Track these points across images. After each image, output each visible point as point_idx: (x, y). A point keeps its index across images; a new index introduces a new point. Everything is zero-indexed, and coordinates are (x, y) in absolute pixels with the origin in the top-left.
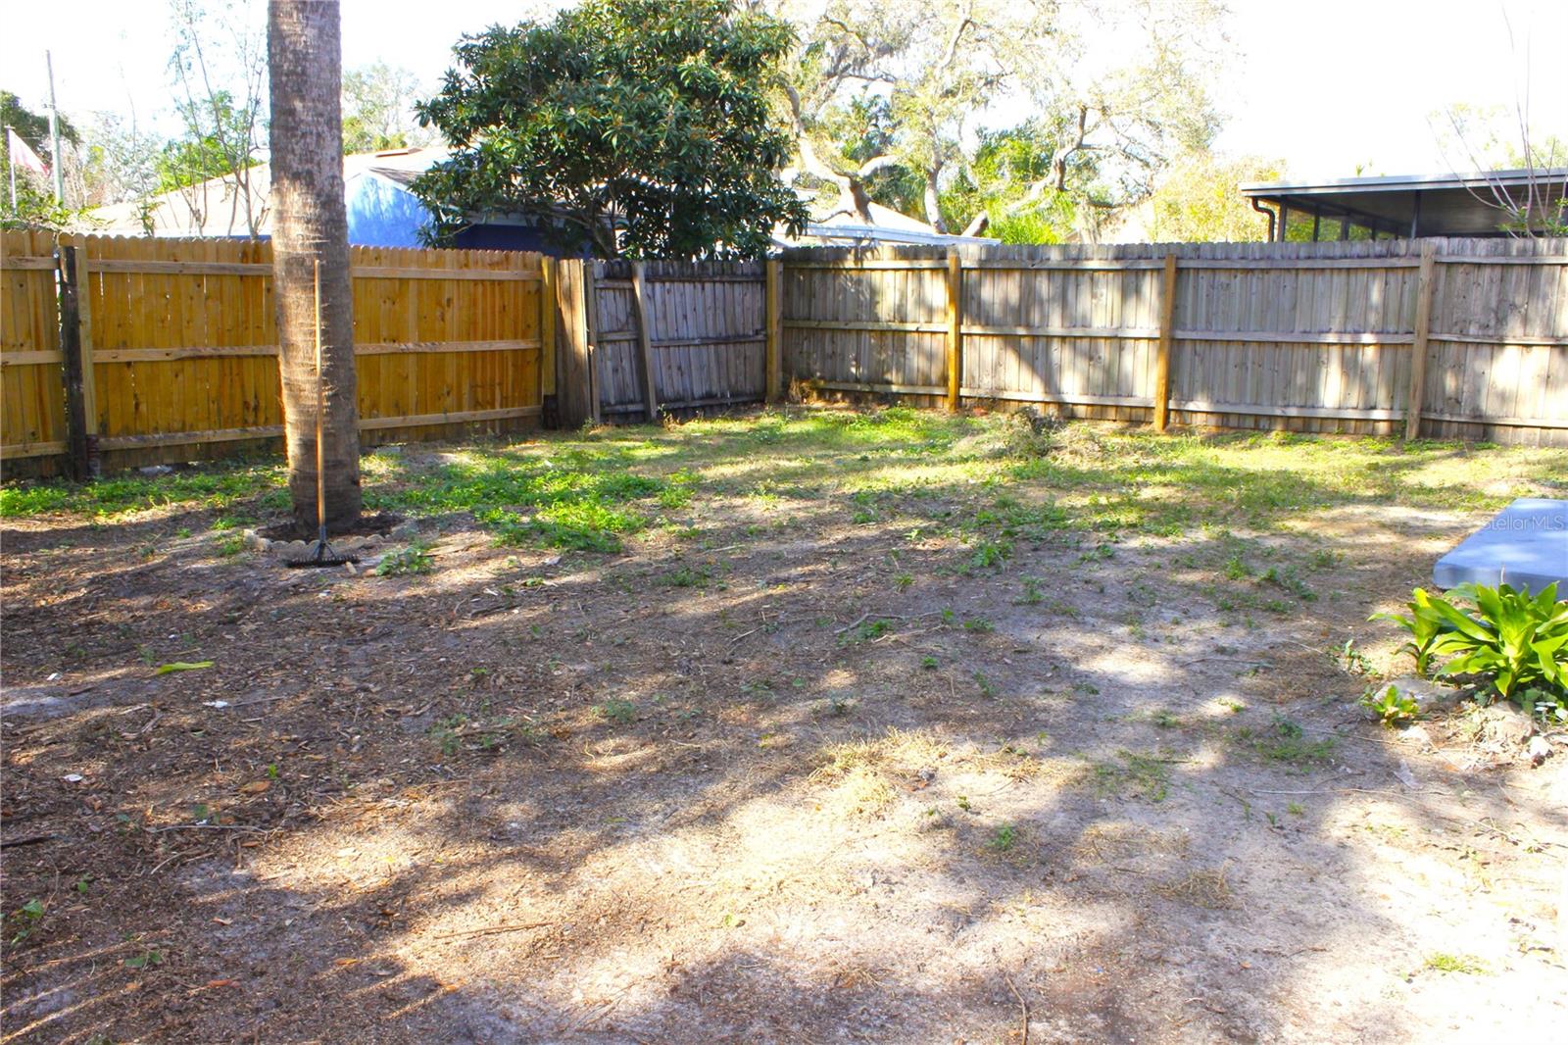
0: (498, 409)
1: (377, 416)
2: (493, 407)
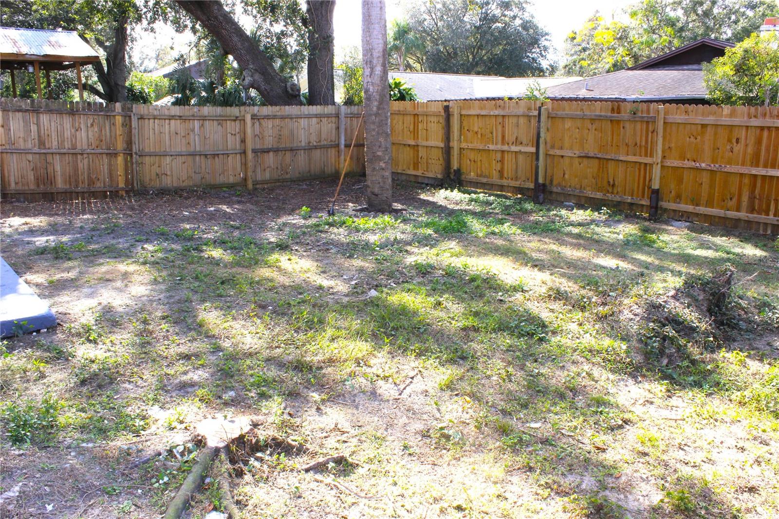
0: (771, 216)
1: (679, 203)
2: (768, 215)
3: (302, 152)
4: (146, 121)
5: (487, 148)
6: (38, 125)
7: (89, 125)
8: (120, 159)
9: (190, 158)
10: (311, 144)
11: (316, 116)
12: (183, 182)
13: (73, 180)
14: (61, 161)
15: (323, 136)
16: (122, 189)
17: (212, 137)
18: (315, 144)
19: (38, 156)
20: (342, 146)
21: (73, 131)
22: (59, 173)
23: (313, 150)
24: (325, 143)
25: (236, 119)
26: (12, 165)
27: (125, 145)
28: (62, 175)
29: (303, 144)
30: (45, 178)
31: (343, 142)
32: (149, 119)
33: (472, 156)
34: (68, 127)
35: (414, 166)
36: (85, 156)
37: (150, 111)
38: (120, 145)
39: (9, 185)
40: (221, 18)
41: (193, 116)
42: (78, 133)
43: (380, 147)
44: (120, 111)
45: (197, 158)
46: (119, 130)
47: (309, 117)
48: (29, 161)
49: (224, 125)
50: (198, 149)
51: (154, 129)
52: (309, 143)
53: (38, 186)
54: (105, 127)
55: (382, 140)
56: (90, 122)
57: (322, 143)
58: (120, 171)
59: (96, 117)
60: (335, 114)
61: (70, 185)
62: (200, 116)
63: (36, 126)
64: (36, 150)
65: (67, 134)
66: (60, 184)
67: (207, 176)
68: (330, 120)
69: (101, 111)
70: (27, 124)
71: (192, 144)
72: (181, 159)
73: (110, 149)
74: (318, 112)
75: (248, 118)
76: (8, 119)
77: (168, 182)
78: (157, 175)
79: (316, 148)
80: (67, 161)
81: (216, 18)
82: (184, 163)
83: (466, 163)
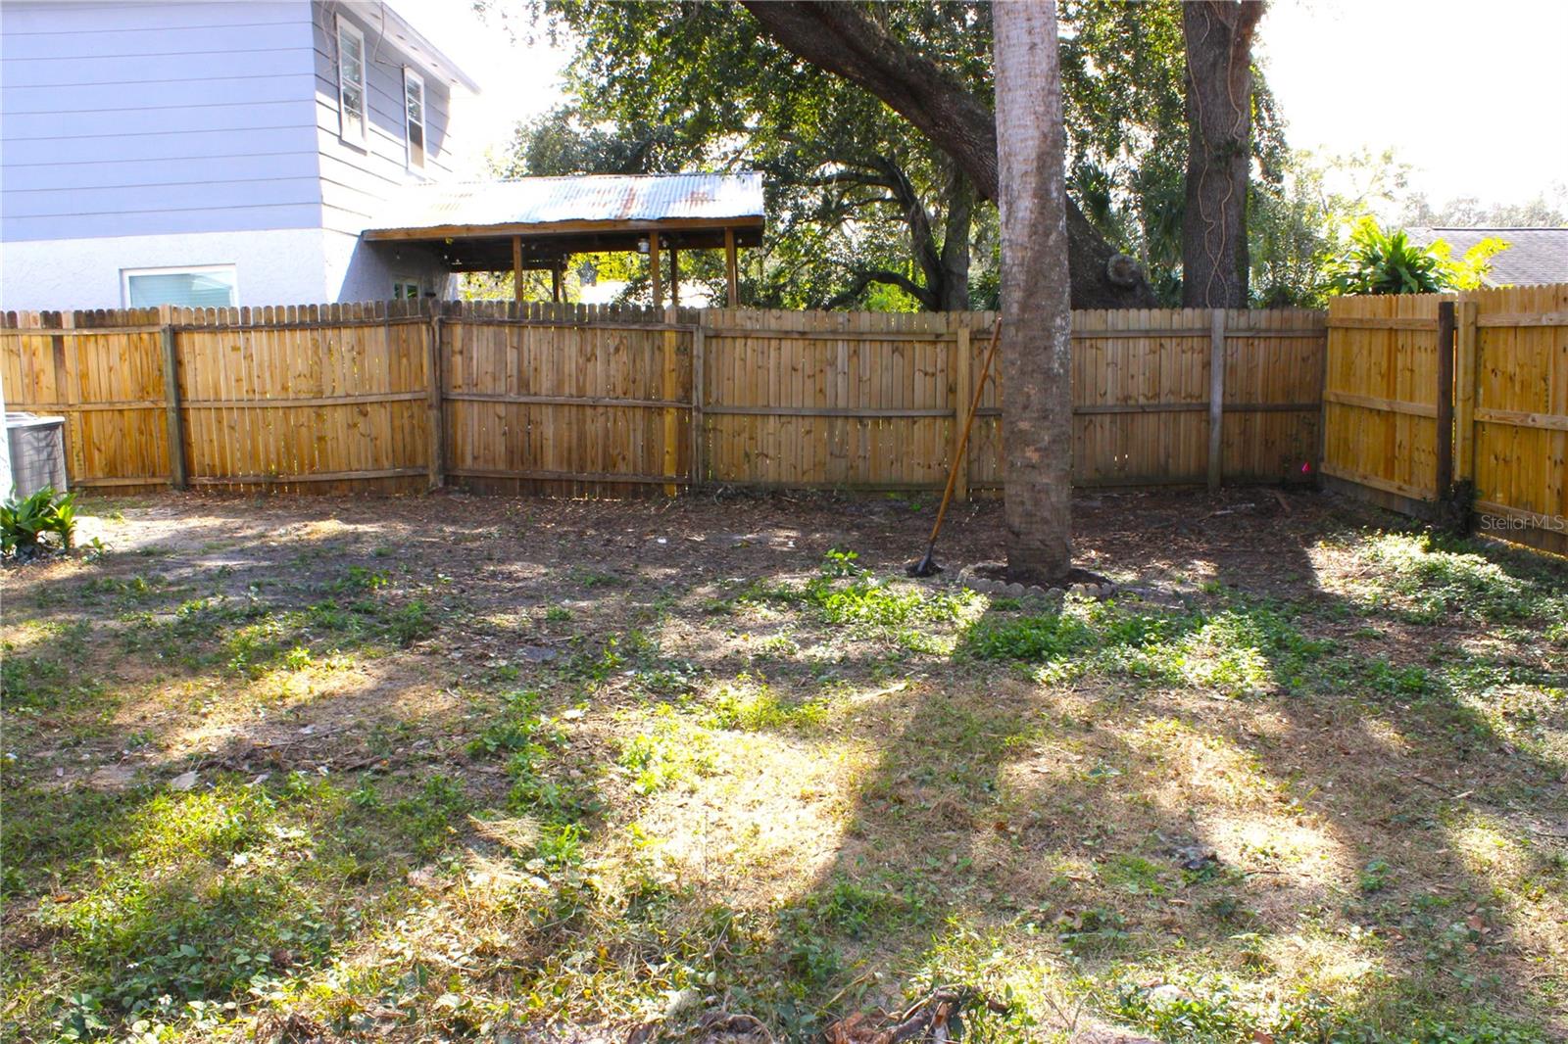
3: (1107, 419)
4: (729, 341)
5: (1530, 422)
6: (519, 349)
7: (612, 350)
8: (670, 419)
9: (823, 424)
10: (1132, 402)
11: (1147, 334)
12: (804, 473)
13: (575, 456)
14: (555, 420)
15: (1166, 384)
16: (671, 481)
17: (876, 381)
18: (1142, 400)
19: (514, 408)
20: (1216, 410)
21: (581, 361)
22: (551, 442)
23: (1139, 418)
24: (1172, 399)
25: (937, 339)
26: (470, 423)
27: (680, 392)
28: (555, 446)
29: (1110, 400)
30: (523, 451)
31: (1217, 399)
32: (734, 338)
33: (1500, 443)
34: (574, 355)
35: (1386, 470)
36: (601, 410)
37: (738, 321)
38: (670, 391)
39: (463, 461)
40: (959, 120)
41: (834, 332)
42: (590, 366)
43: (1025, 407)
44: (673, 321)
45: (839, 423)
46: (670, 359)
47: (1128, 335)
48: (500, 418)
49: (908, 353)
50: (841, 404)
51: (744, 360)
52: (1127, 398)
53: (511, 463)
54: (643, 353)
55: (1031, 389)
56: (612, 343)
57: (1163, 400)
58: (669, 444)
59: (625, 334)
60: (1203, 329)
61: (570, 465)
62: (849, 333)
63: (515, 351)
64: (513, 396)
65: (570, 367)
66: (551, 464)
67: (861, 463)
68: (1187, 344)
69: (634, 323)
70: (500, 347)
71: (829, 392)
72: (801, 426)
73: (649, 399)
74: (1155, 325)
75: (964, 336)
76: (471, 339)
77: (769, 471)
78: (747, 455)
79: (1143, 411)
80: (566, 420)
81: (948, 119)
82: (808, 432)
83: (1487, 463)
